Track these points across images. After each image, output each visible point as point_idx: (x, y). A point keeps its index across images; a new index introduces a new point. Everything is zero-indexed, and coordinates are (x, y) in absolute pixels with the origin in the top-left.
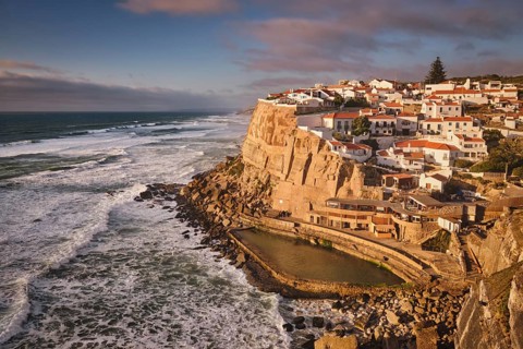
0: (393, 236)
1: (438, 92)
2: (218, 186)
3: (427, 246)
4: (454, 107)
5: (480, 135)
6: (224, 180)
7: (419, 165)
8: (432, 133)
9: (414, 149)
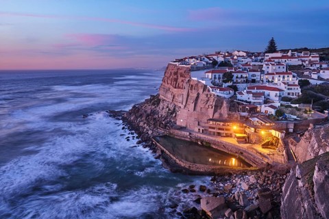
0: (246, 140)
1: (273, 58)
2: (145, 112)
4: (281, 67)
5: (297, 83)
6: (149, 108)
7: (261, 100)
8: (269, 81)
9: (259, 91)
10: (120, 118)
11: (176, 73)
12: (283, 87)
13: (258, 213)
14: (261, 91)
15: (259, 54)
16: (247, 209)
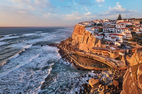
0: (108, 56)
1: (120, 22)
2: (66, 44)
3: (116, 59)
4: (124, 26)
5: (130, 33)
6: (68, 43)
7: (115, 40)
8: (118, 32)
9: (114, 36)
10: (56, 46)
11: (79, 28)
12: (124, 34)
13: (113, 87)
14: (115, 36)
15: (114, 21)
16: (108, 85)
